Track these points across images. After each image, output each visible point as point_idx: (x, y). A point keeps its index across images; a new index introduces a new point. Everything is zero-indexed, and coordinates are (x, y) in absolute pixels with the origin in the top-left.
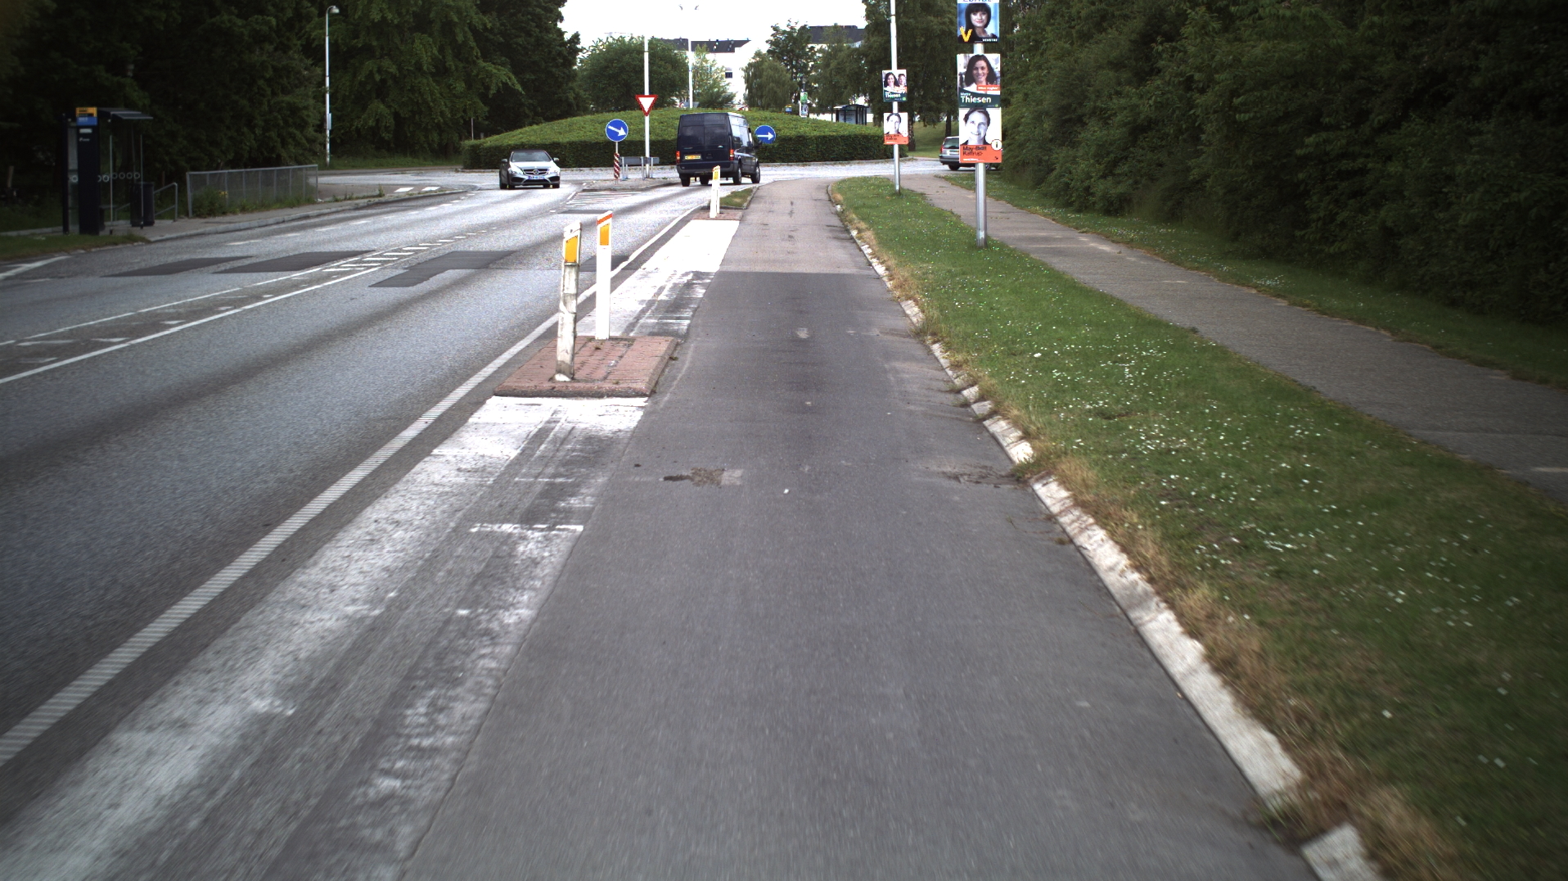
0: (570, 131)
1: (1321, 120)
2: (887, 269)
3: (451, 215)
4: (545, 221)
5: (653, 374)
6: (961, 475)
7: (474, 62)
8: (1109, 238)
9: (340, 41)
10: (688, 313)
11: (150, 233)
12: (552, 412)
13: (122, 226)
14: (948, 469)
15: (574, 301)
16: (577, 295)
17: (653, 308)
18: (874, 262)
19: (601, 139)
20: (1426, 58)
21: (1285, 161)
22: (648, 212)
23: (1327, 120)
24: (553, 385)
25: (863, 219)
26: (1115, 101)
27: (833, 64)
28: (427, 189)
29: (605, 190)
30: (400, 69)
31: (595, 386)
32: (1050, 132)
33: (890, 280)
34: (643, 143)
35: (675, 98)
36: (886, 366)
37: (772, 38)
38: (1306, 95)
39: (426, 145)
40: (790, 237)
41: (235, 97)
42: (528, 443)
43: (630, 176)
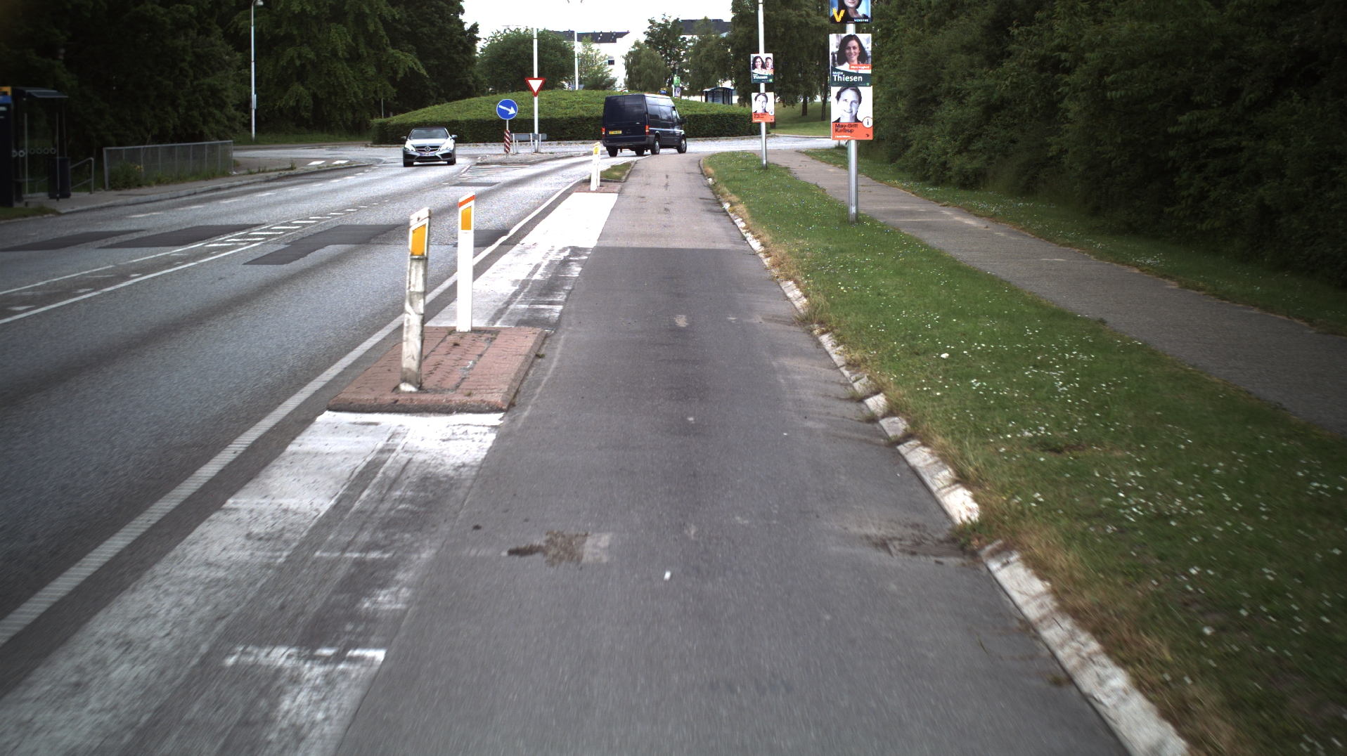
0: (468, 110)
1: (1192, 98)
2: (762, 245)
3: (350, 188)
4: (435, 193)
5: (514, 380)
6: (890, 539)
7: (384, 50)
8: (971, 211)
9: (264, 30)
10: (561, 297)
11: (63, 206)
12: (388, 435)
13: (41, 197)
14: (873, 531)
15: (422, 301)
16: (425, 293)
17: (526, 290)
18: (749, 236)
19: (494, 118)
20: (1297, 37)
21: (1153, 138)
22: (533, 185)
23: (1198, 98)
24: (396, 397)
25: (734, 192)
26: (968, 82)
27: (703, 51)
28: (337, 162)
29: (496, 164)
30: (318, 55)
31: (442, 398)
32: (906, 111)
33: (767, 257)
34: (533, 121)
35: (564, 82)
36: (774, 364)
37: (649, 30)
38: (1176, 74)
39: (341, 123)
40: (666, 209)
41: (159, 78)
42: (349, 488)
43: (520, 151)
